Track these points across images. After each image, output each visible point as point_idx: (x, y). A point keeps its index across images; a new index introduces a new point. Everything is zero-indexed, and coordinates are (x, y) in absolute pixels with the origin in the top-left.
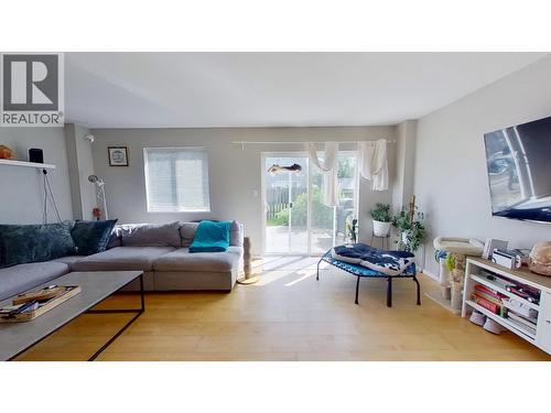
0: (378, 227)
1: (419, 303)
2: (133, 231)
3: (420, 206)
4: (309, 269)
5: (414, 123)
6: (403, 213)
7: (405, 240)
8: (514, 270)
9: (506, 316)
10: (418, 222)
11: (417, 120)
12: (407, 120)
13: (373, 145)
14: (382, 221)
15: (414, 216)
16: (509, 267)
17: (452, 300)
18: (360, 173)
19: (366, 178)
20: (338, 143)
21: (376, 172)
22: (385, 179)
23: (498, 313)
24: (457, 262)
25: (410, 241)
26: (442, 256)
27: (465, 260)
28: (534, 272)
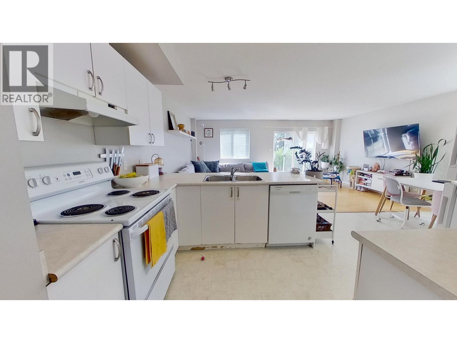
0: (324, 164)
1: (341, 188)
2: (225, 166)
3: (342, 156)
5: (341, 120)
6: (335, 158)
7: (335, 169)
8: (368, 171)
9: (366, 185)
10: (341, 162)
11: (341, 119)
12: (338, 119)
13: (323, 129)
14: (326, 162)
15: (339, 159)
16: (367, 170)
17: (352, 185)
18: (316, 141)
19: (319, 143)
20: (308, 128)
21: (323, 141)
22: (327, 144)
23: (364, 185)
24: (354, 172)
25: (338, 169)
26: (350, 172)
27: (356, 172)
28: (373, 171)
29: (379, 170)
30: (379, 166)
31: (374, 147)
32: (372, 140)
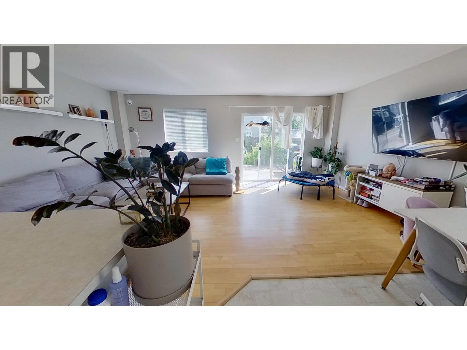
0: (315, 162)
1: (334, 199)
3: (340, 149)
4: (273, 187)
5: (341, 96)
6: (330, 153)
7: (330, 169)
8: (376, 177)
9: (371, 198)
10: (338, 158)
11: (343, 94)
12: (337, 94)
13: (315, 109)
14: (318, 158)
15: (336, 154)
16: (374, 176)
17: (350, 196)
18: (306, 127)
19: (309, 131)
20: (293, 107)
21: (316, 127)
22: (321, 132)
23: (368, 197)
24: (354, 176)
25: (333, 169)
26: (348, 175)
27: (357, 175)
28: (383, 177)
29: (394, 175)
30: (395, 170)
31: (388, 135)
32: (385, 125)
